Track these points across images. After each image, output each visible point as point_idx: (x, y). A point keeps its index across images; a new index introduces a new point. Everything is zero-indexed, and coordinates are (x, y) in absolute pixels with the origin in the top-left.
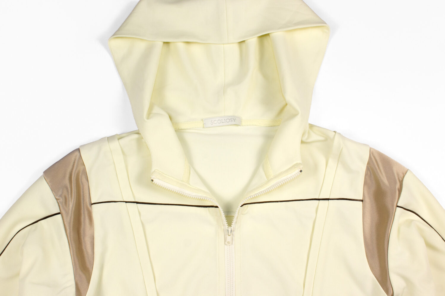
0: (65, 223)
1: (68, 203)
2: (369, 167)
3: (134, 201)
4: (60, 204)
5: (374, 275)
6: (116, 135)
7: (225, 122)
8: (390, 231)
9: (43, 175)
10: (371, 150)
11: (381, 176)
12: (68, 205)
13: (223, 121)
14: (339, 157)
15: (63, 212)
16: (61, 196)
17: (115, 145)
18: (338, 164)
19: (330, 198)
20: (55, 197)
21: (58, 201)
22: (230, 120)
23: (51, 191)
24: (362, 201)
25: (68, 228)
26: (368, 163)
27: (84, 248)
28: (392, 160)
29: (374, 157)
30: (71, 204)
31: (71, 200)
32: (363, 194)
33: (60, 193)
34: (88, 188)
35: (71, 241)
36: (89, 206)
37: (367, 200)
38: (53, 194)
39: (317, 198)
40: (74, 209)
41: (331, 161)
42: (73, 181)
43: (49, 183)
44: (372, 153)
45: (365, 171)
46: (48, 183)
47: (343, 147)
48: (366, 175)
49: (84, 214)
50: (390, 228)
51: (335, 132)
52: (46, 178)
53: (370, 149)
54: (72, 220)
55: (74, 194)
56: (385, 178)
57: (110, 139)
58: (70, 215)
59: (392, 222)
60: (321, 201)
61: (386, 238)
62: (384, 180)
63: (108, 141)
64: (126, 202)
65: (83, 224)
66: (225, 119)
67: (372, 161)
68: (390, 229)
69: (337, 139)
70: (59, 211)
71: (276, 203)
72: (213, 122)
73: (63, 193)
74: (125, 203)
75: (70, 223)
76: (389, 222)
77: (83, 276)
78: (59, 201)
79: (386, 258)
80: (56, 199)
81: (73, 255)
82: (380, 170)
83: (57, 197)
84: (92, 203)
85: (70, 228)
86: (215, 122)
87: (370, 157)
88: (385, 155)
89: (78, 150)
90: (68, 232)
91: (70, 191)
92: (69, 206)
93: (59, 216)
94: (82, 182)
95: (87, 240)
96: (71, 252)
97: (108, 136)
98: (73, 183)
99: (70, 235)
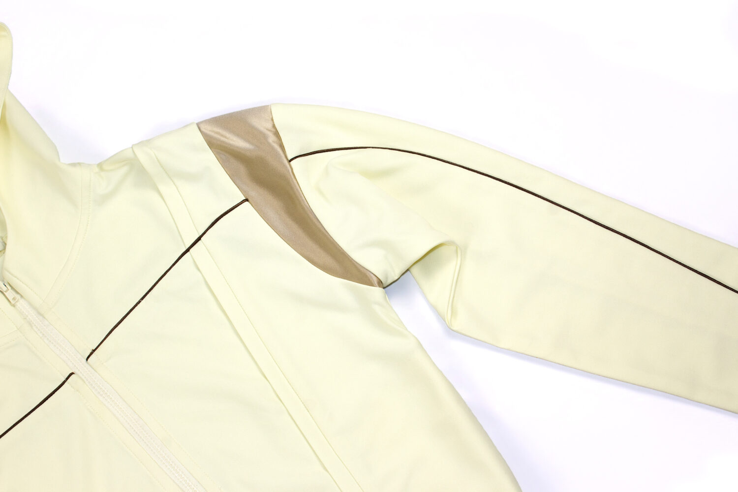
2: (217, 150)
10: (199, 126)
14: (167, 172)
18: (174, 184)
19: (200, 235)
24: (247, 200)
26: (210, 145)
29: (211, 131)
32: (240, 190)
37: (255, 192)
39: (184, 250)
41: (162, 188)
44: (204, 129)
45: (215, 158)
48: (222, 163)
53: (197, 125)
60: (191, 250)
62: (239, 143)
67: (213, 138)
69: (142, 156)
87: (205, 136)
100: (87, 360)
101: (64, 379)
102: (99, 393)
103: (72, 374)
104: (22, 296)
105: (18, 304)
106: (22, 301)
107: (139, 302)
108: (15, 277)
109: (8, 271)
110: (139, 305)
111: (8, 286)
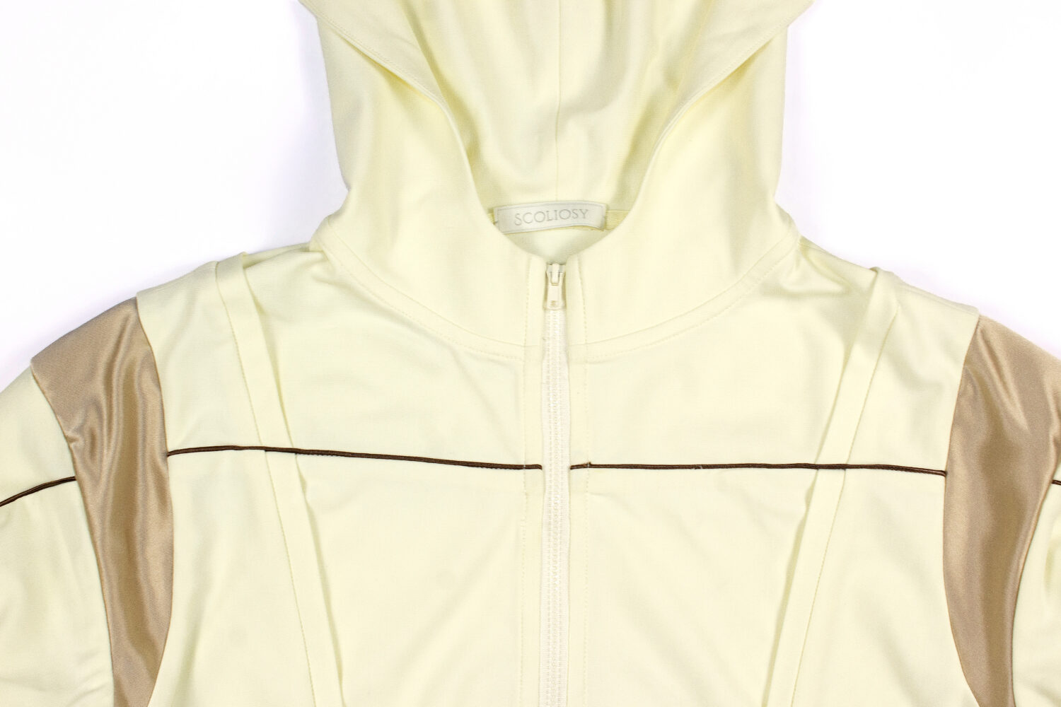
0: (91, 507)
1: (98, 451)
2: (971, 373)
3: (288, 446)
4: (76, 456)
5: (969, 684)
6: (242, 255)
7: (556, 219)
8: (1022, 561)
9: (30, 367)
10: (981, 322)
11: (1006, 400)
12: (98, 457)
13: (552, 215)
14: (884, 343)
15: (84, 475)
16: (80, 430)
17: (235, 285)
18: (878, 360)
19: (851, 463)
20: (63, 433)
21: (72, 445)
22: (572, 214)
23: (53, 415)
24: (944, 473)
25: (96, 522)
26: (968, 361)
27: (141, 577)
28: (1043, 354)
29: (987, 343)
30: (109, 456)
31: (109, 442)
32: (949, 455)
33: (78, 421)
34: (159, 408)
35: (105, 561)
36: (159, 460)
37: (960, 471)
38: (59, 423)
39: (811, 462)
40: (114, 469)
41: (858, 352)
42: (115, 389)
43: (45, 390)
44: (983, 332)
45: (959, 383)
46: (44, 393)
47: (896, 314)
48: (961, 395)
49: (145, 481)
50: (1025, 553)
51: (874, 270)
52: (38, 378)
53: (980, 319)
54: (110, 501)
55: (118, 424)
56: (1018, 405)
57: (223, 267)
58: (102, 487)
59: (1029, 537)
60: (822, 471)
61: (1011, 581)
62: (1015, 410)
63: (216, 273)
64: (267, 449)
65: (140, 509)
66: (556, 211)
67: (980, 355)
68: (1023, 557)
69: (880, 297)
70: (71, 474)
71: (693, 471)
72: (521, 217)
73: (85, 421)
74: (263, 451)
75: (103, 509)
76: (1022, 537)
77: (139, 661)
78: (75, 447)
79: (1008, 641)
80: (66, 437)
81: (112, 599)
82: (1004, 384)
83: (70, 434)
84: (170, 449)
85: (103, 522)
86: (528, 218)
87: (974, 343)
88: (1020, 338)
89: (133, 302)
90: (98, 533)
91: (105, 417)
92: (101, 461)
93: (74, 485)
94: (141, 389)
95: (152, 555)
96: (104, 590)
97: (218, 261)
98: (114, 395)
99: (103, 541)
100: (572, 467)
101: (522, 463)
102: (550, 524)
103: (538, 467)
104: (565, 307)
105: (552, 312)
106: (559, 314)
107: (697, 467)
108: (581, 279)
109: (580, 263)
110: (693, 470)
111: (561, 278)
